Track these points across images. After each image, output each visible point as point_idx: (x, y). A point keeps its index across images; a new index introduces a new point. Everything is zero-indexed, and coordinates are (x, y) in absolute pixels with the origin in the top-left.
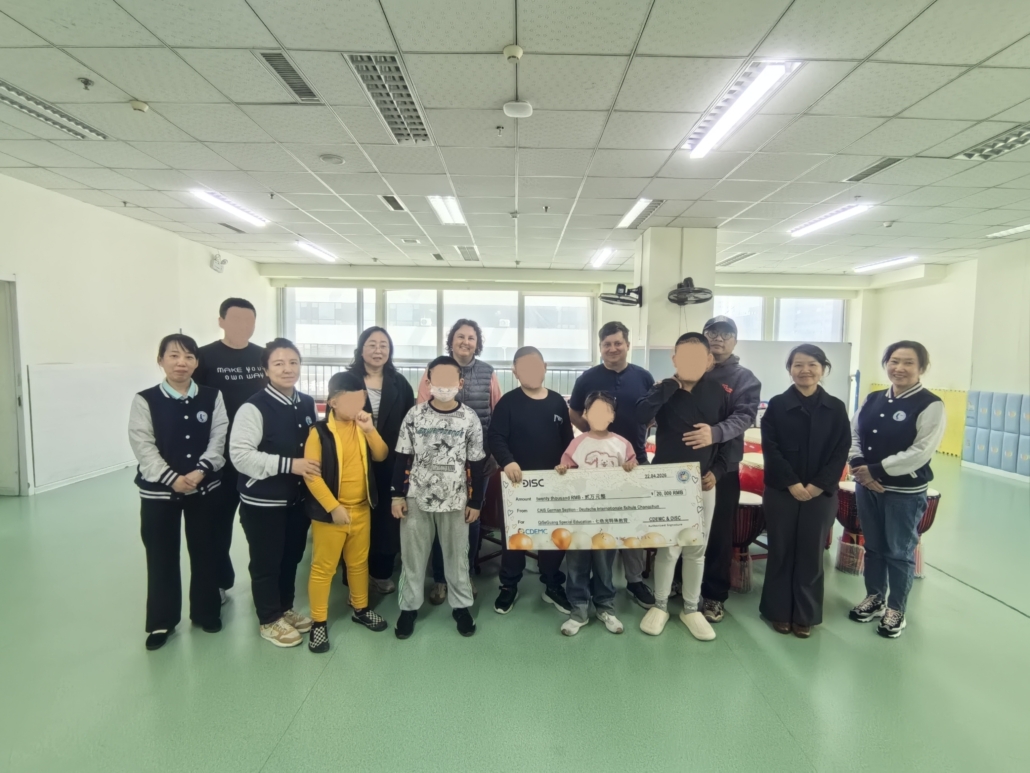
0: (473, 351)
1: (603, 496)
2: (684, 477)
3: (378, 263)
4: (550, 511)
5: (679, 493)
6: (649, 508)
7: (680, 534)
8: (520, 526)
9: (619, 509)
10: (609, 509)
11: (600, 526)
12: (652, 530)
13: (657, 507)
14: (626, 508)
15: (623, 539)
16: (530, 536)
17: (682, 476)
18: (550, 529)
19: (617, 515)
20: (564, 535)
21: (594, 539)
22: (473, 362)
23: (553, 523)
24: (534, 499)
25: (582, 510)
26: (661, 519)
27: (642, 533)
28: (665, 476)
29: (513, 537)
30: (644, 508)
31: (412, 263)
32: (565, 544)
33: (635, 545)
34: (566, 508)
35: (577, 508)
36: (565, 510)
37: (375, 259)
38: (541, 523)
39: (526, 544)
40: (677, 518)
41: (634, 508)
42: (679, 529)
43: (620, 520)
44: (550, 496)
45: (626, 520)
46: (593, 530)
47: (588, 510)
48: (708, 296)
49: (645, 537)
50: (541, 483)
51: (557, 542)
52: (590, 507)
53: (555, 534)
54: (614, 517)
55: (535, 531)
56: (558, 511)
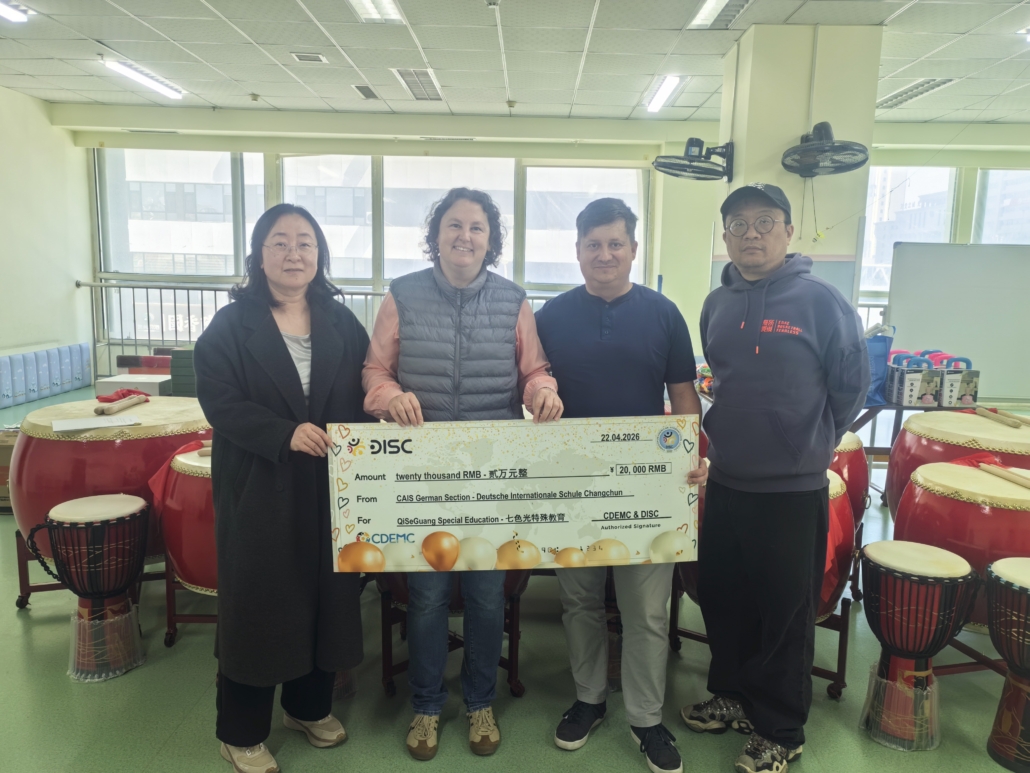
0: (481, 254)
1: (523, 473)
2: (670, 441)
3: (260, 103)
4: (422, 499)
5: (659, 468)
6: (604, 495)
7: (656, 543)
8: (361, 527)
9: (551, 496)
10: (534, 496)
11: (513, 527)
12: (606, 534)
13: (618, 494)
14: (563, 496)
15: (554, 551)
16: (380, 546)
17: (667, 438)
18: (422, 533)
19: (546, 507)
20: (446, 544)
21: (501, 550)
22: (482, 279)
23: (425, 522)
24: (391, 477)
25: (481, 498)
26: (623, 516)
27: (588, 541)
28: (636, 437)
29: (347, 548)
30: (596, 495)
31: (322, 105)
32: (448, 560)
33: (576, 560)
34: (452, 494)
35: (473, 495)
36: (449, 499)
37: (255, 97)
38: (402, 522)
39: (370, 561)
40: (652, 515)
41: (578, 495)
42: (653, 532)
43: (551, 516)
44: (421, 472)
45: (561, 516)
46: (501, 534)
47: (492, 498)
48: (860, 157)
49: (593, 548)
50: (407, 446)
51: (432, 557)
52: (496, 492)
53: (429, 542)
54: (540, 512)
55: (390, 538)
56: (437, 499)
